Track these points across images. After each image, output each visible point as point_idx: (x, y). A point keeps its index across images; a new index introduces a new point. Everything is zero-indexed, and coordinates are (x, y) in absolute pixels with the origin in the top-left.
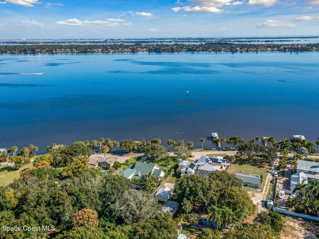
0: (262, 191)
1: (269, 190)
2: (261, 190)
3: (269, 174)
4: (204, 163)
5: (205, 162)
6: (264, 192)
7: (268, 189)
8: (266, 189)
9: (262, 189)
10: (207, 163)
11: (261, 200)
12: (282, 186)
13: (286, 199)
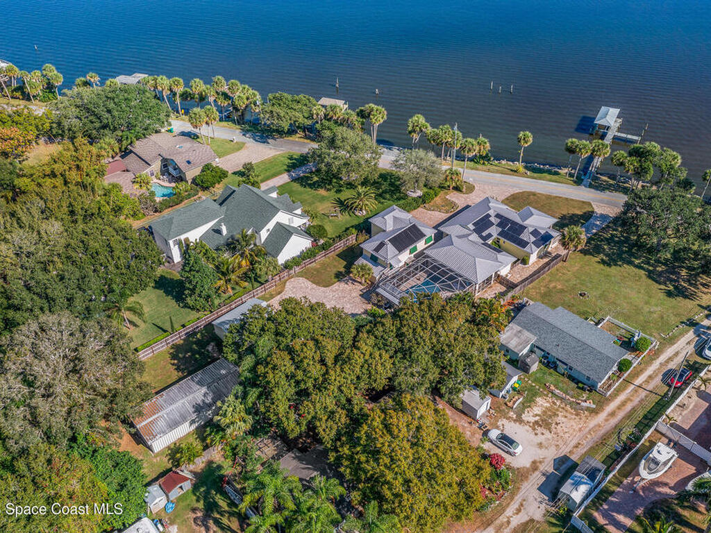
0: (594, 412)
1: (629, 416)
2: (594, 406)
3: (690, 335)
4: (466, 232)
5: (470, 230)
6: (602, 416)
7: (629, 407)
8: (623, 404)
9: (602, 402)
10: (474, 237)
11: (564, 451)
12: (702, 411)
13: (666, 484)
